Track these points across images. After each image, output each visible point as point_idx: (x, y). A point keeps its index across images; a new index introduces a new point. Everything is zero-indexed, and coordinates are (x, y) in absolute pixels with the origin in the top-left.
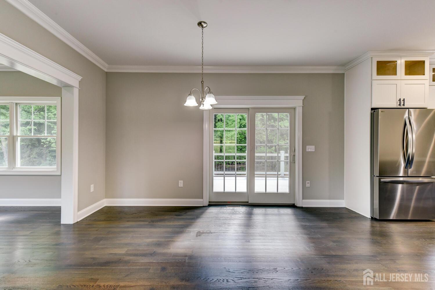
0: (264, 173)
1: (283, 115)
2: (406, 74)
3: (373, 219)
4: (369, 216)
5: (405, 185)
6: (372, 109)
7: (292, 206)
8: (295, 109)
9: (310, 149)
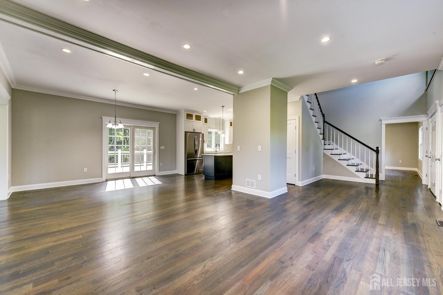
0: (139, 164)
1: (149, 130)
2: (196, 120)
3: (185, 175)
4: (184, 174)
5: (199, 160)
6: (185, 132)
7: (154, 176)
8: (155, 128)
9: (163, 147)
